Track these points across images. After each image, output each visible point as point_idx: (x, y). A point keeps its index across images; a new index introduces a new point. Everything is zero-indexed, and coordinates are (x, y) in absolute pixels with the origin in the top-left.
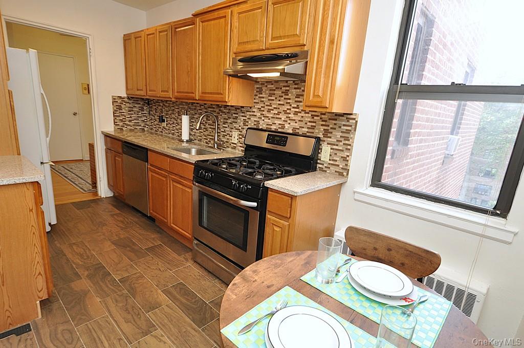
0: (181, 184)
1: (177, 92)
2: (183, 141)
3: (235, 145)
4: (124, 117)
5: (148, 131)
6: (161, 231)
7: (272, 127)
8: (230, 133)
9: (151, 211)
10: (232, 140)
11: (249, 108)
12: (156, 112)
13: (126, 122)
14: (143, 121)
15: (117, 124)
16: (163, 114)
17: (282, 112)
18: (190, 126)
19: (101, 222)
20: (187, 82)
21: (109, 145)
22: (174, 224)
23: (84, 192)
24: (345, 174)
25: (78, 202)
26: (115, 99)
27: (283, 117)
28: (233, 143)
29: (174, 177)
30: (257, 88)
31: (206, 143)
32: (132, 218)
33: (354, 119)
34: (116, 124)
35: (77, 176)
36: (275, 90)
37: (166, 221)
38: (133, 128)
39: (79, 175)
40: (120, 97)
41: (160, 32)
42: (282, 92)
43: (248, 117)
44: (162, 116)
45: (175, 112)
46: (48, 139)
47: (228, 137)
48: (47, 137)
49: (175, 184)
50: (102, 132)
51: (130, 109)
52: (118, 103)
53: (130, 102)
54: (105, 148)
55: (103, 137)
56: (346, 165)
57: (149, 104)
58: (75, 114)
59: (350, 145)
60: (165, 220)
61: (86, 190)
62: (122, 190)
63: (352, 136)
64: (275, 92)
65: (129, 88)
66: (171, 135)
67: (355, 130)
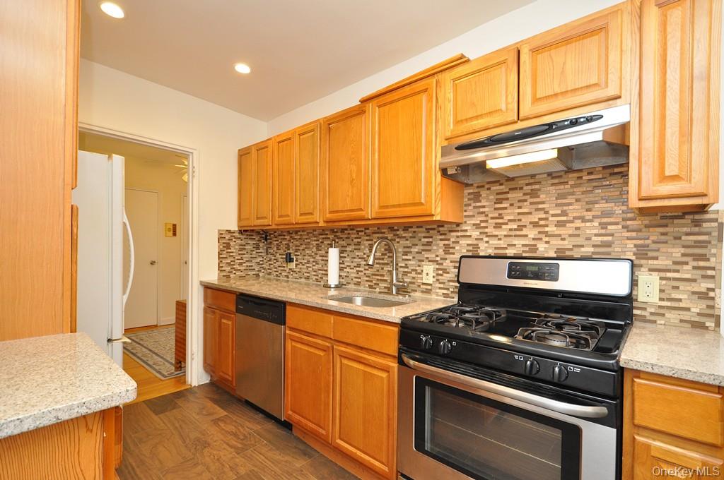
0: (360, 362)
1: (330, 212)
2: (330, 287)
3: (429, 287)
4: (233, 260)
5: (264, 277)
6: (309, 450)
7: (507, 251)
8: (417, 268)
9: (290, 412)
10: (422, 279)
11: (455, 226)
12: (278, 249)
13: (234, 267)
14: (258, 263)
15: (223, 269)
16: (291, 251)
17: (528, 224)
18: (340, 263)
19: (198, 440)
20: (350, 194)
21: (209, 301)
22: (341, 439)
23: (163, 378)
24: (710, 324)
25: (156, 398)
26: (222, 234)
27: (532, 233)
28: (423, 284)
29: (343, 349)
30: (469, 194)
31: (370, 287)
32: (252, 425)
33: (716, 220)
34: (221, 269)
35: (150, 350)
36: (508, 193)
37: (324, 432)
38: (243, 274)
39: (153, 349)
40: (229, 232)
41: (300, 135)
42: (525, 194)
43: (452, 240)
44: (290, 254)
45: (311, 246)
46: (125, 297)
47: (413, 274)
48: (124, 293)
49: (345, 362)
50: (202, 283)
51: (241, 247)
52: (225, 240)
53: (242, 237)
54: (203, 306)
55: (202, 289)
56: (712, 307)
57: (266, 239)
58: (153, 263)
59: (713, 269)
60: (321, 430)
61: (166, 374)
62: (230, 374)
63: (714, 251)
64: (509, 196)
65: (242, 217)
66: (303, 280)
67: (720, 240)
